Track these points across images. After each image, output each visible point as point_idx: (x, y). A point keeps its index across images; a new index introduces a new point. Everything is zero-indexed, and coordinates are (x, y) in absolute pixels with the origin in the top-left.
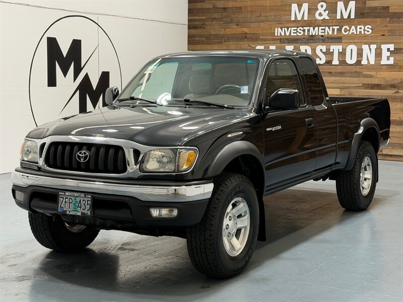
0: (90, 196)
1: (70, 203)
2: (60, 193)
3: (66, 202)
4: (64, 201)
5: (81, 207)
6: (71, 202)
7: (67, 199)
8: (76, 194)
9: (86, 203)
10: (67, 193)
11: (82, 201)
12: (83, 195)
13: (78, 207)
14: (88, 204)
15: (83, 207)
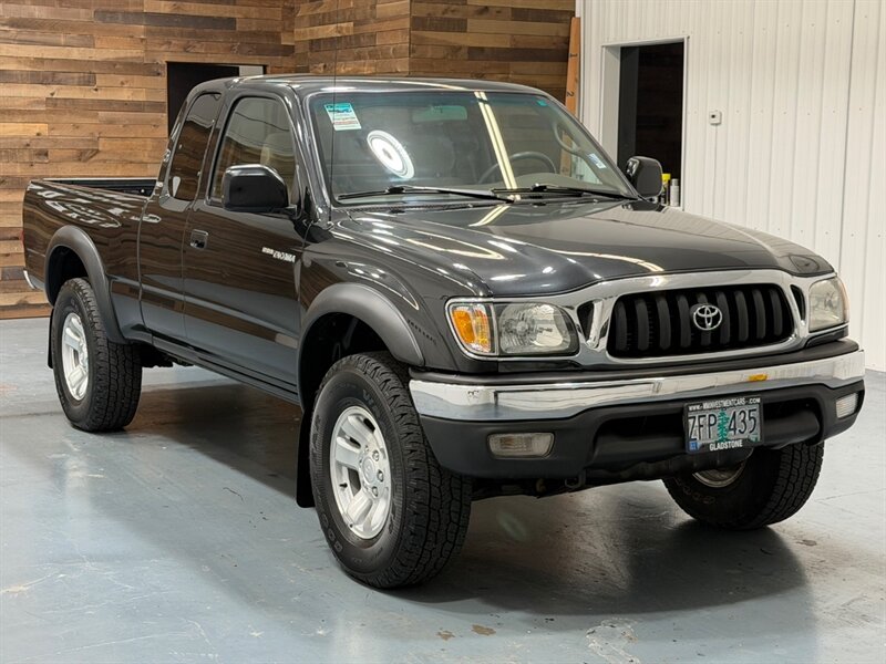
0: (758, 400)
1: (710, 425)
2: (690, 408)
3: (700, 426)
4: (697, 424)
5: (735, 429)
6: (712, 422)
7: (702, 419)
8: (725, 403)
9: (747, 418)
10: (706, 405)
11: (737, 414)
12: (742, 401)
13: (731, 430)
14: (750, 418)
15: (740, 427)
